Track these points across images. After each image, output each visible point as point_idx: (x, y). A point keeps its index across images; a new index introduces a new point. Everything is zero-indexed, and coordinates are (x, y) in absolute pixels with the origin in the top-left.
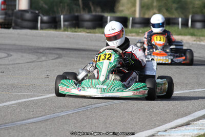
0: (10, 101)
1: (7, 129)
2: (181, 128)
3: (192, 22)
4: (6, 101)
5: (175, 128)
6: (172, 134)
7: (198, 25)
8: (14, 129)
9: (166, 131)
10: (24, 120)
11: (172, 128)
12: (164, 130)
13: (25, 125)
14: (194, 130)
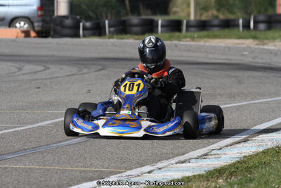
0: (45, 120)
1: (41, 152)
2: (238, 145)
3: (254, 23)
4: (41, 121)
5: (231, 145)
6: (228, 152)
7: (262, 26)
8: (49, 153)
9: (221, 149)
10: (61, 142)
11: (227, 146)
12: (218, 148)
13: (62, 147)
14: (252, 147)
